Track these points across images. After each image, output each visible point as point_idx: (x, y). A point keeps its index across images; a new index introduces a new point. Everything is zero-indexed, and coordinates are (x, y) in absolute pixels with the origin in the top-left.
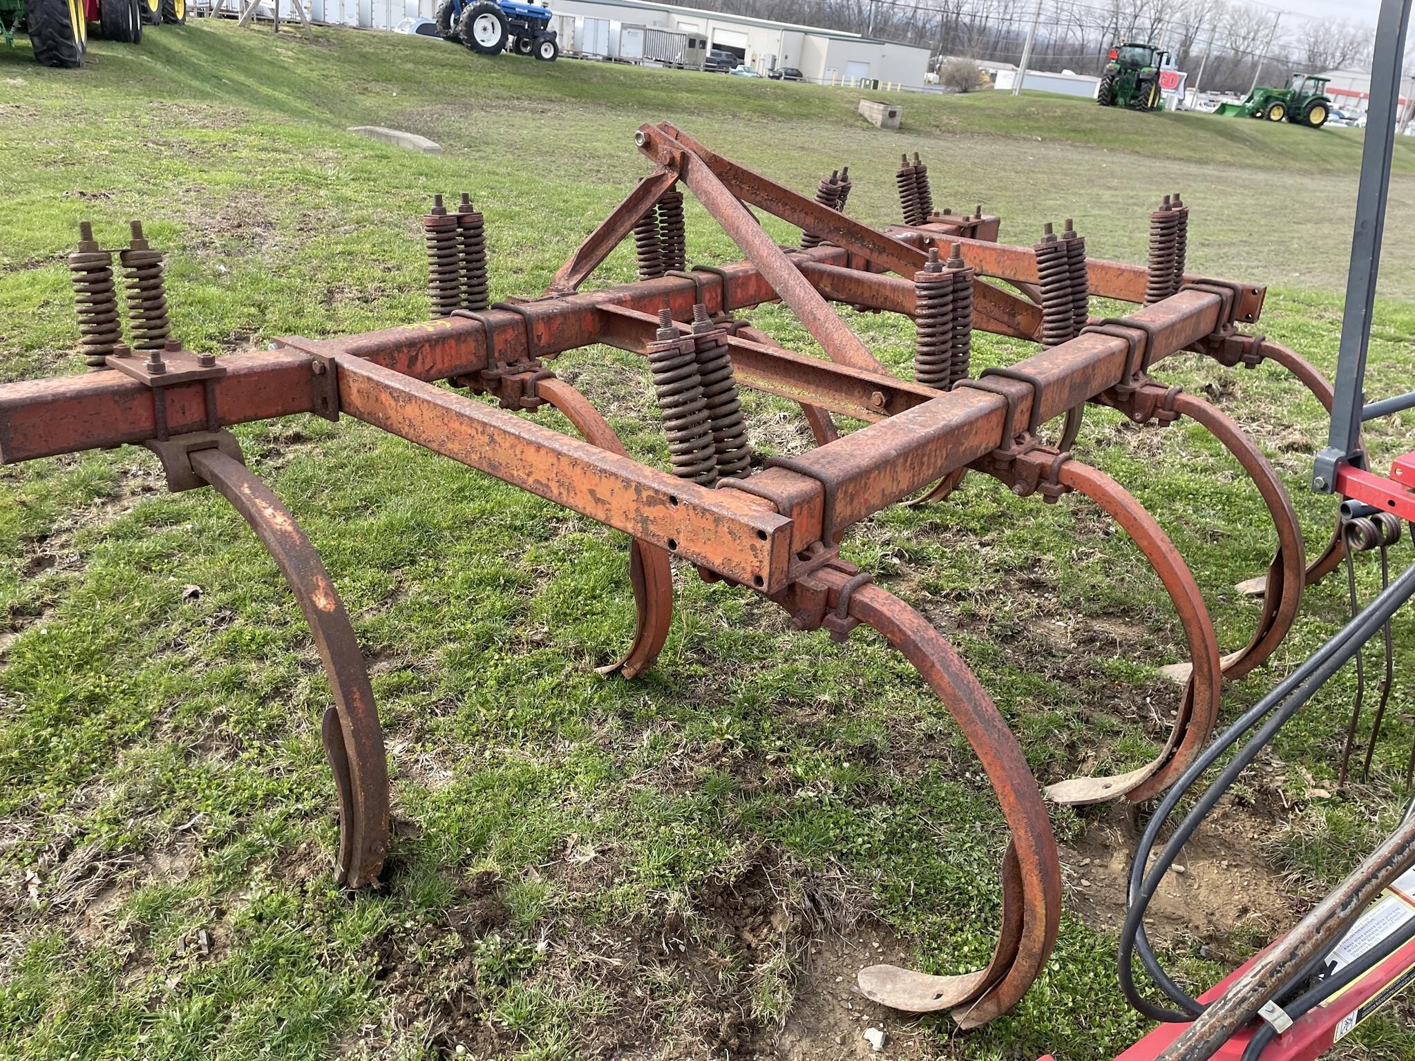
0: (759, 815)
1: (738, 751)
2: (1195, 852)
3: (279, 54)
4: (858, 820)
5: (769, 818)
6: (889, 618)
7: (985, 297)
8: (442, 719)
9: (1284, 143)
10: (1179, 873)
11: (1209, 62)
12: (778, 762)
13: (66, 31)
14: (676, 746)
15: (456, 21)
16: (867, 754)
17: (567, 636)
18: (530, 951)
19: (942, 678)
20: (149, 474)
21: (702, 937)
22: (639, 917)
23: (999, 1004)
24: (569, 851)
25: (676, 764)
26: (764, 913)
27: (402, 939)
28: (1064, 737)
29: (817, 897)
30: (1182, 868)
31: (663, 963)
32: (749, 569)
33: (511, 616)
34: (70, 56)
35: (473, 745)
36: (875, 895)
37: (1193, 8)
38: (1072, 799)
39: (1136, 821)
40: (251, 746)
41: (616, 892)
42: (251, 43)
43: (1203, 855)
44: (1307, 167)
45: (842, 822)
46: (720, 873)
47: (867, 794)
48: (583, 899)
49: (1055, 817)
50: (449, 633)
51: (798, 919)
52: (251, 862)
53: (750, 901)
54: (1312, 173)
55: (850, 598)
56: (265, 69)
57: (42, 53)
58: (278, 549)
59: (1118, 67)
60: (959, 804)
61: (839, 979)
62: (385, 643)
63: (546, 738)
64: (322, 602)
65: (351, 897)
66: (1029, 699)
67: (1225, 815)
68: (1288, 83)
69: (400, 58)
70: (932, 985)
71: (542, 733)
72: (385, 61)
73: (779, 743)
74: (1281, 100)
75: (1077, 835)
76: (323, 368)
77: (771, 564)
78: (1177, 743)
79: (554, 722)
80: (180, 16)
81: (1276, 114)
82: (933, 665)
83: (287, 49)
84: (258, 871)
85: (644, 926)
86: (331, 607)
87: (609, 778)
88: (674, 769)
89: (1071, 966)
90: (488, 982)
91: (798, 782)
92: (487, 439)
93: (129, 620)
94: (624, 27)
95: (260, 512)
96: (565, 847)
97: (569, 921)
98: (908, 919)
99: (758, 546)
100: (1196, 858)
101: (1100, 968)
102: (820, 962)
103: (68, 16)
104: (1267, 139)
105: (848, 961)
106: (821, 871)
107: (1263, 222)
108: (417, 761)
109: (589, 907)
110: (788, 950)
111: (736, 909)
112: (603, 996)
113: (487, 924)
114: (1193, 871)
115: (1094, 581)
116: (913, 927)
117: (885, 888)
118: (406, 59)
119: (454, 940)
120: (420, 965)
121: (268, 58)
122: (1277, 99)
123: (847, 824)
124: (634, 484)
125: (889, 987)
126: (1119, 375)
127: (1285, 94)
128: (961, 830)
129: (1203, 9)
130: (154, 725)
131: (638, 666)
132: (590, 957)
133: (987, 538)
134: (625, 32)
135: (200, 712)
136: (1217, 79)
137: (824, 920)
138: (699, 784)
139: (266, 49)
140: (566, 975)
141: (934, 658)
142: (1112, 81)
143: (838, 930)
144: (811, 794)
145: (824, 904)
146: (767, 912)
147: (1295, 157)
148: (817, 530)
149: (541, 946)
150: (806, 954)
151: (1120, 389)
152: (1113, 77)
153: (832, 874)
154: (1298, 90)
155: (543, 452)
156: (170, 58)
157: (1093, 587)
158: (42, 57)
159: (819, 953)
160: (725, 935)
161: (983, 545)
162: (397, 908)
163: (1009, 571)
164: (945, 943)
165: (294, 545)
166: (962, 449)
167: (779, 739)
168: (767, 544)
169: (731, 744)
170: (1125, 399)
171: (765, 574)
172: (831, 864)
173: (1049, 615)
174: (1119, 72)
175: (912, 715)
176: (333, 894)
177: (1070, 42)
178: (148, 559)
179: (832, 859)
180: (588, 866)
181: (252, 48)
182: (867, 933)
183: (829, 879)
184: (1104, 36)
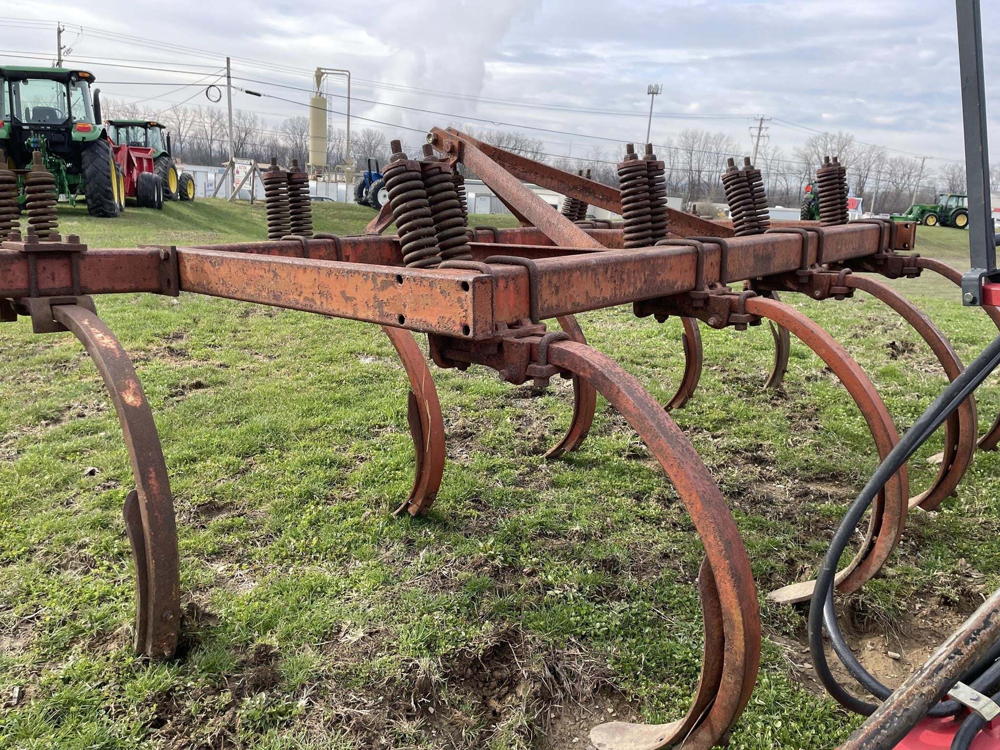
0: (511, 607)
1: (497, 562)
2: (909, 643)
3: (252, 217)
4: (598, 612)
5: (519, 609)
6: (580, 357)
7: (690, 226)
8: (259, 548)
9: (940, 239)
10: (895, 659)
11: (879, 195)
12: (532, 573)
13: (109, 194)
14: (447, 562)
15: (367, 193)
16: (610, 565)
17: (372, 493)
18: (291, 707)
19: (627, 401)
20: (87, 408)
21: (450, 700)
22: (392, 680)
23: (712, 731)
24: (343, 634)
25: (445, 573)
26: (510, 685)
27: (182, 697)
28: (783, 554)
29: (557, 669)
30: (898, 655)
31: (409, 718)
32: (458, 322)
33: (331, 483)
34: (111, 210)
35: (281, 565)
36: (609, 667)
37: (863, 161)
38: (792, 598)
39: (852, 619)
40: (102, 565)
41: (376, 662)
42: (235, 211)
43: (916, 645)
44: (958, 254)
45: (583, 612)
46: (470, 648)
47: (607, 594)
48: (346, 667)
49: (777, 613)
50: (279, 493)
51: (538, 686)
52: (74, 640)
53: (497, 674)
54: (963, 258)
55: (548, 347)
56: (243, 225)
57: (92, 209)
58: (101, 359)
59: (812, 196)
60: (689, 600)
61: (576, 740)
62: (229, 501)
63: (343, 559)
64: (130, 399)
65: (146, 662)
66: (754, 532)
67: (933, 613)
68: (936, 200)
69: (330, 216)
70: (656, 732)
71: (338, 557)
72: (320, 218)
73: (534, 560)
74: (933, 212)
75: (798, 629)
76: (167, 254)
77: (474, 311)
78: (876, 532)
79: (349, 548)
80: (191, 196)
81: (931, 221)
82: (619, 392)
83: (258, 214)
84: (77, 648)
85: (397, 688)
86: (138, 403)
87: (386, 582)
88: (443, 577)
89: (793, 724)
90: (247, 729)
91: (549, 586)
92: (271, 275)
93: (37, 488)
94: (477, 196)
95: (92, 335)
96: (339, 631)
97: (331, 685)
98: (639, 685)
99: (463, 297)
100: (911, 647)
101: (822, 727)
102: (559, 726)
103: (111, 185)
104: (927, 238)
105: (584, 724)
106: (562, 649)
107: (931, 288)
108: (233, 577)
109: (350, 673)
110: (527, 711)
111: (485, 682)
112: (349, 743)
113: (259, 686)
114: (909, 658)
115: (806, 457)
116: (643, 692)
117: (617, 660)
118: (334, 216)
119: (226, 697)
120: (192, 717)
121: (246, 219)
122: (930, 211)
123: (587, 614)
124: (371, 275)
125: (618, 739)
126: (798, 262)
127: (936, 208)
128: (690, 620)
129: (869, 162)
130: (32, 552)
131: (420, 502)
132: (342, 711)
133: (719, 432)
134: (478, 199)
135: (68, 542)
136: (886, 206)
137: (563, 690)
138: (462, 584)
139: (244, 214)
140: (318, 727)
141: (621, 386)
142: (809, 205)
143: (576, 698)
144: (558, 592)
145: (563, 676)
146: (512, 684)
147: (949, 248)
148: (524, 307)
149: (302, 703)
150: (546, 717)
151: (799, 273)
152: (810, 203)
153: (572, 652)
154: (944, 204)
155: (308, 271)
156: (180, 217)
157: (807, 461)
158: (93, 211)
159: (558, 717)
160: (472, 701)
161: (714, 437)
162: (184, 674)
163: (736, 452)
164: (674, 705)
165: (114, 358)
166: (659, 279)
167: (536, 556)
168: (469, 293)
169: (493, 558)
170: (805, 281)
171: (470, 323)
172: (572, 644)
173: (771, 480)
174: (814, 199)
175: (651, 541)
176: (129, 660)
177: (778, 189)
178: (66, 453)
179: (573, 640)
180: (357, 644)
181: (235, 214)
182: (603, 701)
183: (569, 656)
184: (802, 183)
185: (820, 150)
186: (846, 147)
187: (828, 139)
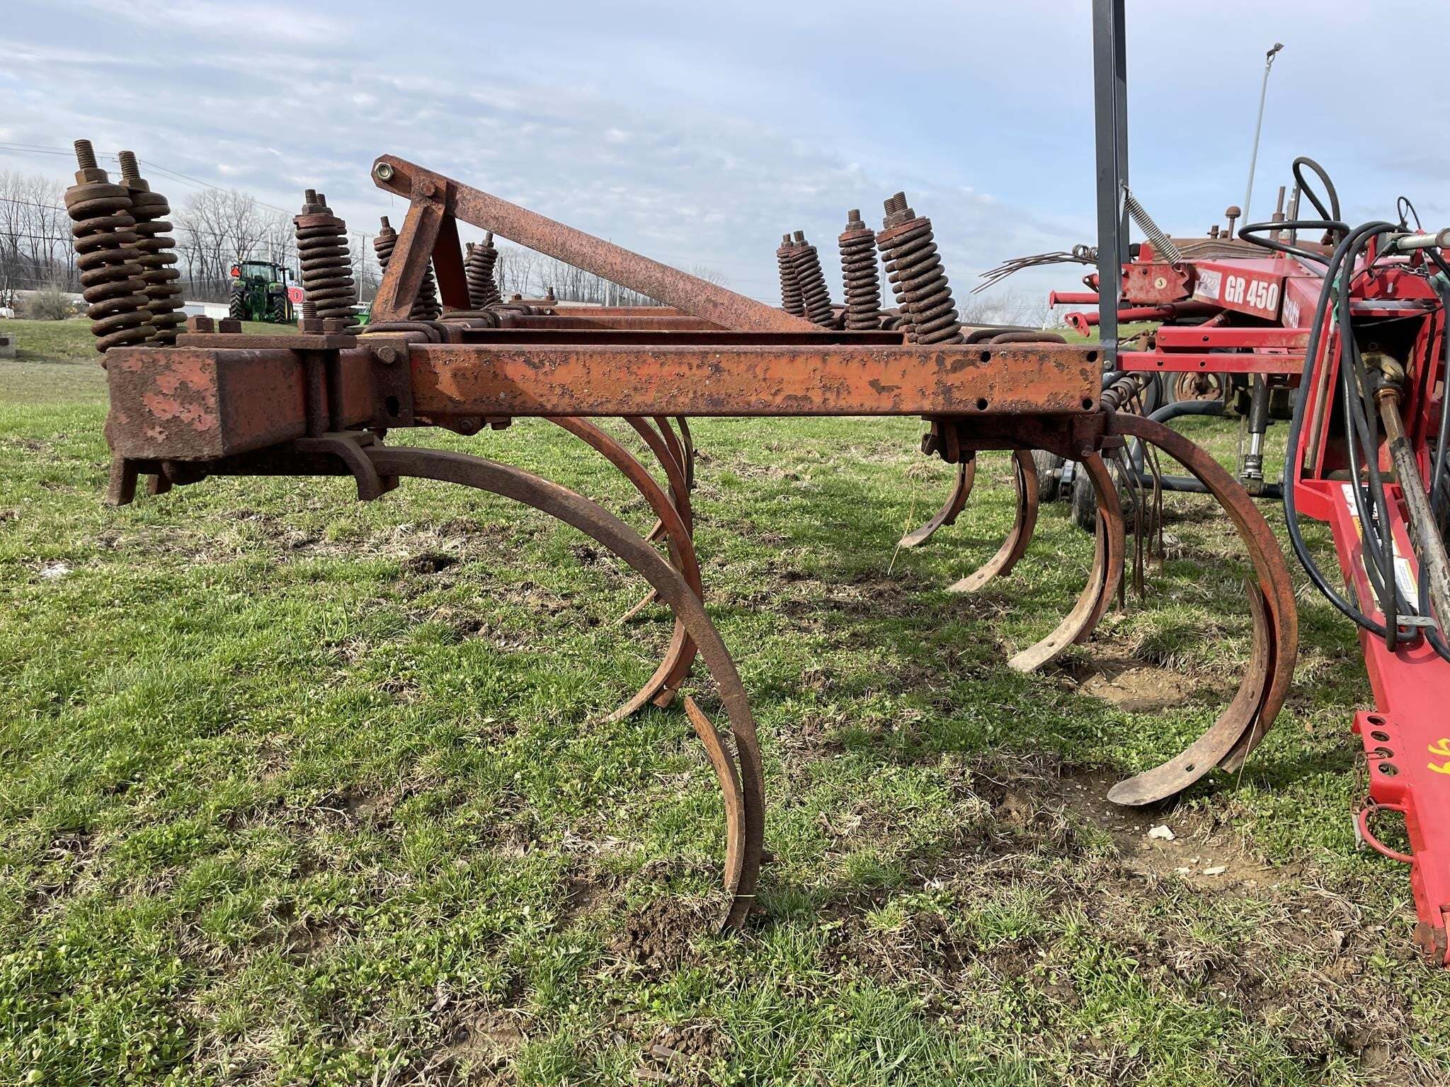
32: (1077, 396)
92: (707, 372)
124: (934, 355)
125: (1143, 791)
149: (938, 884)
174: (247, 288)
184: (191, 264)
185: (209, 216)
186: (247, 214)
187: (218, 199)
